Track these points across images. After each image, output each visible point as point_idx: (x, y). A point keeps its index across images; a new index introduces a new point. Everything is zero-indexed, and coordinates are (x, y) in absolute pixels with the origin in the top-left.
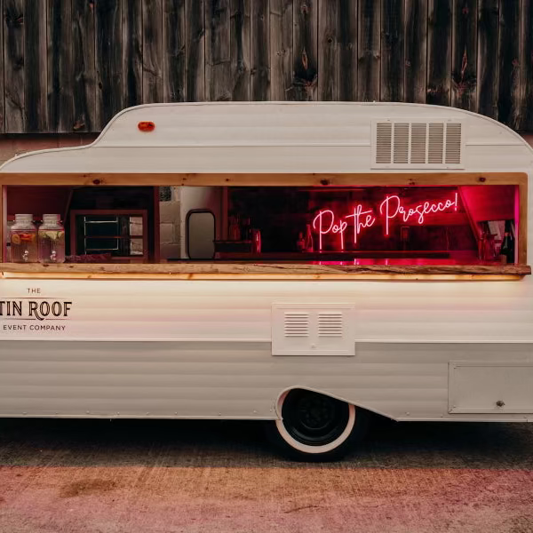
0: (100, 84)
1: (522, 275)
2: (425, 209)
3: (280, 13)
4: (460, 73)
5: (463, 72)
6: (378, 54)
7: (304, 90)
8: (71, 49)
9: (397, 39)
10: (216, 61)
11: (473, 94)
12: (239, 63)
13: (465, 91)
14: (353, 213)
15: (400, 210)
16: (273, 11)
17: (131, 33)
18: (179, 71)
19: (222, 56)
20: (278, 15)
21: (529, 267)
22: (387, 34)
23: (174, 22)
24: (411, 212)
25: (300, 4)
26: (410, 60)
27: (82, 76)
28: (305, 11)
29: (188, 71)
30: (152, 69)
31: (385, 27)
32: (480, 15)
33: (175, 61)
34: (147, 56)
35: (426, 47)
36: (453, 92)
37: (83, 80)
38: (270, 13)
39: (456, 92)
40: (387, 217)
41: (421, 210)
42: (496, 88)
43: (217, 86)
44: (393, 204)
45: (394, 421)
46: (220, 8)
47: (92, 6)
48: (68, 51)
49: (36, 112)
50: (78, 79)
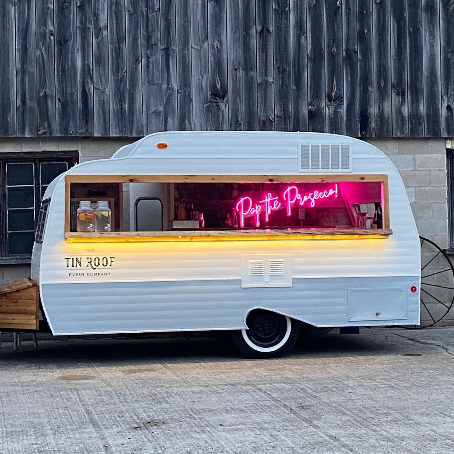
0: (59, 99)
1: (388, 235)
2: (315, 196)
3: (199, 48)
4: (332, 95)
5: (333, 94)
6: (272, 80)
7: (218, 106)
8: (36, 71)
9: (286, 69)
10: (151, 83)
11: (342, 111)
12: (168, 84)
13: (336, 108)
14: (265, 200)
15: (298, 196)
16: (193, 46)
17: (84, 59)
18: (121, 89)
19: (155, 79)
20: (198, 50)
21: (391, 230)
22: (278, 65)
23: (118, 52)
24: (306, 198)
25: (214, 42)
26: (296, 85)
27: (45, 92)
28: (217, 47)
29: (129, 90)
30: (101, 88)
31: (277, 60)
32: (344, 53)
33: (119, 82)
34: (97, 78)
35: (307, 75)
36: (327, 109)
37: (46, 96)
38: (192, 47)
39: (329, 109)
40: (289, 202)
41: (312, 196)
42: (358, 106)
43: (152, 102)
44: (293, 192)
45: (316, 328)
46: (153, 43)
47: (52, 38)
48: (33, 72)
49: (7, 120)
50: (41, 94)
